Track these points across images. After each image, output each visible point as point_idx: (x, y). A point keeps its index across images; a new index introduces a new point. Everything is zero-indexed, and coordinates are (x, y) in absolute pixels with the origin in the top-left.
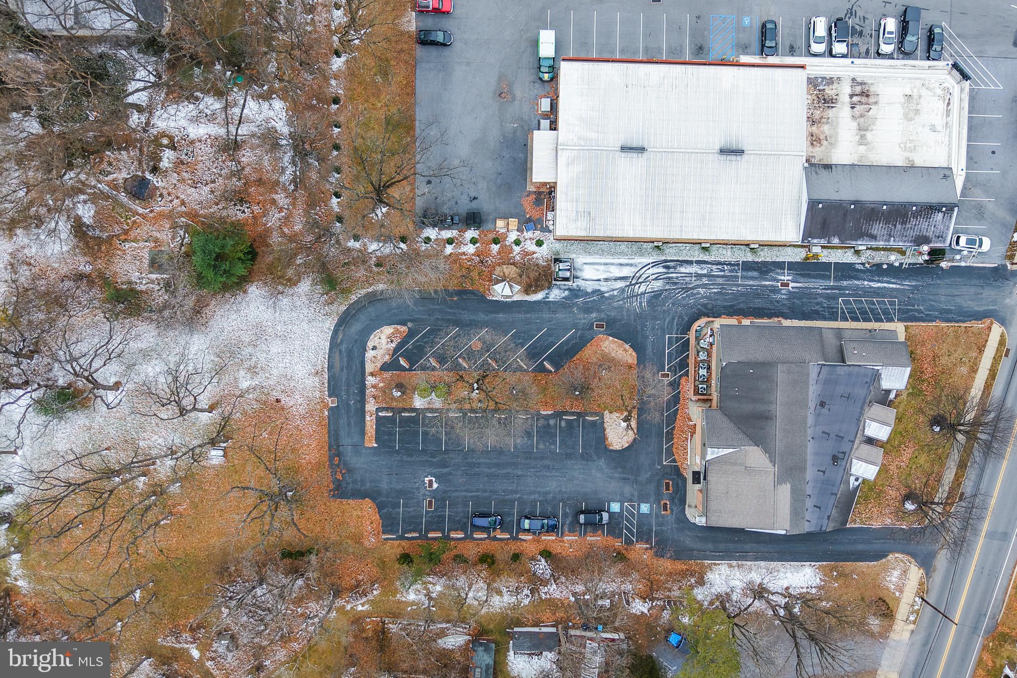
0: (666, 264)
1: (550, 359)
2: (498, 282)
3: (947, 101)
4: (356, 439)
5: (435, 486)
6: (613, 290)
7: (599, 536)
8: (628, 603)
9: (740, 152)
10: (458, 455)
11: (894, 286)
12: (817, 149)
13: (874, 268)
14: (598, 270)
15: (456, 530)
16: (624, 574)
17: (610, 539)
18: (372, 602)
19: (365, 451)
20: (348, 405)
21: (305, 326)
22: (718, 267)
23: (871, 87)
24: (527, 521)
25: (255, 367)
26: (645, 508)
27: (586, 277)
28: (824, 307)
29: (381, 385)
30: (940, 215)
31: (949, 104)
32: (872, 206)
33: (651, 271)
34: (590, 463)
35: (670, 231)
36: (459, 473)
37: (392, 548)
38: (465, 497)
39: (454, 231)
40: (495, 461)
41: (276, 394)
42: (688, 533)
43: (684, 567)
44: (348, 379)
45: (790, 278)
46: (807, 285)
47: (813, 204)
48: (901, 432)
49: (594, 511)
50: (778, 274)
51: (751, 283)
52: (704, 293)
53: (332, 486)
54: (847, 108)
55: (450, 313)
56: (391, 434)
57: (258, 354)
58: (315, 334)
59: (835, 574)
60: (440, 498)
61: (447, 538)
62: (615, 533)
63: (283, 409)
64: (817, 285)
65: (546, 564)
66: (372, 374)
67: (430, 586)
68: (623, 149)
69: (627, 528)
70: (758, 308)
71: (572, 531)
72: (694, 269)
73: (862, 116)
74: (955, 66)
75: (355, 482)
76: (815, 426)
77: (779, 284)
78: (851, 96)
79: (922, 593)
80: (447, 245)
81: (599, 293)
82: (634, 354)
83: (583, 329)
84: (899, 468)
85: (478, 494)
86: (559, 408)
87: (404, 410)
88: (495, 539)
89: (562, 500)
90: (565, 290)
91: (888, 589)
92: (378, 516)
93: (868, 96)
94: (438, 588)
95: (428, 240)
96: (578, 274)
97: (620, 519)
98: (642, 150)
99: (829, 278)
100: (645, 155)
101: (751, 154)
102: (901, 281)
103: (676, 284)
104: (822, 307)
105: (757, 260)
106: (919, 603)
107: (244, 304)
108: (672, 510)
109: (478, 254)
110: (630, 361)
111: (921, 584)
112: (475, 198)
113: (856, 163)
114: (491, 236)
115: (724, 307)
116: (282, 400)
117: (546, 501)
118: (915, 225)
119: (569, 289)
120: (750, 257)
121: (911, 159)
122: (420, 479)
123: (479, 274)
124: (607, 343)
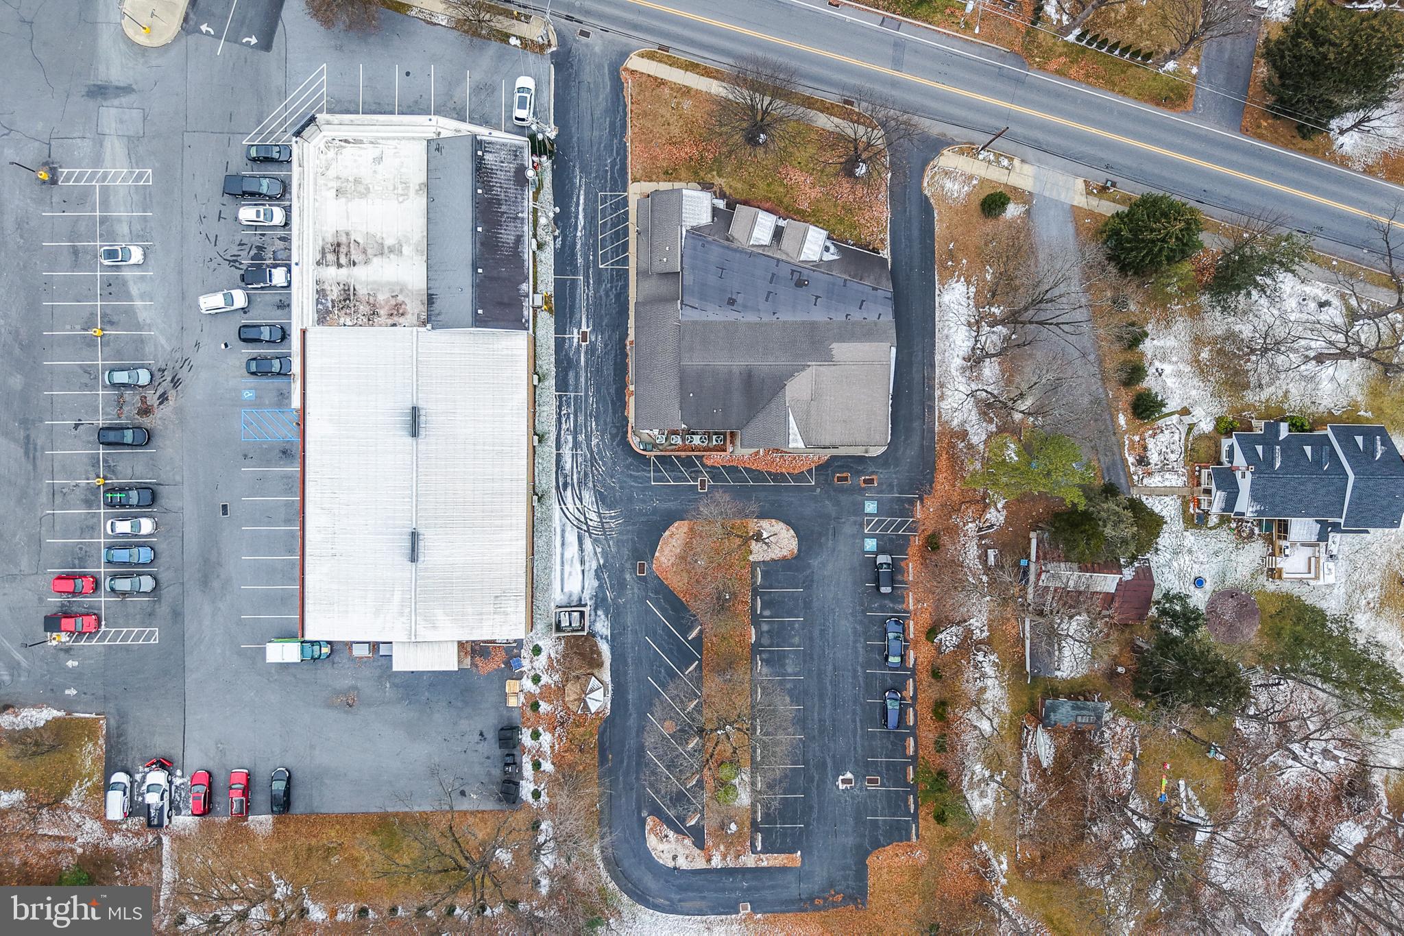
0: (562, 487)
1: (685, 632)
2: (586, 707)
3: (343, 144)
4: (790, 877)
5: (849, 775)
6: (596, 553)
7: (908, 566)
8: (992, 526)
9: (414, 411)
10: (809, 746)
11: (582, 198)
12: (408, 308)
13: (560, 224)
14: (570, 574)
15: (904, 748)
16: (954, 532)
17: (911, 551)
18: (997, 850)
19: (806, 866)
20: (748, 888)
22: (563, 421)
23: (327, 240)
24: (891, 659)
26: (871, 507)
27: (580, 588)
28: (612, 287)
29: (722, 848)
30: (488, 156)
31: (346, 141)
32: (478, 245)
33: (571, 506)
34: (816, 578)
35: (518, 494)
36: (832, 745)
37: (928, 829)
38: (862, 737)
39: (524, 761)
40: (816, 699)
42: (900, 452)
43: (945, 456)
44: (715, 890)
45: (575, 331)
46: (584, 310)
47: (478, 322)
48: (768, 185)
49: (876, 575)
50: (570, 346)
51: (583, 380)
52: (597, 438)
53: (851, 906)
54: (356, 271)
55: (628, 763)
56: (784, 833)
59: (950, 263)
60: (865, 769)
61: (915, 758)
62: (903, 545)
64: (584, 293)
65: (945, 633)
66: (708, 860)
67: (975, 780)
68: (413, 558)
69: (897, 529)
70: (615, 369)
71: (902, 599)
72: (567, 452)
73: (365, 252)
74: (298, 134)
75: (845, 878)
76: (759, 310)
77: (584, 344)
78: (339, 266)
79: (971, 150)
80: (542, 769)
81: (599, 571)
82: (676, 524)
83: (646, 590)
84: (813, 186)
85: (858, 720)
86: (747, 619)
87: (754, 816)
88: (914, 698)
89: (864, 612)
90: (596, 614)
91: (968, 195)
92: (888, 848)
93: (339, 245)
94: (978, 768)
95: (536, 795)
96: (575, 598)
97: (885, 538)
98: (414, 536)
99: (574, 282)
100: (421, 531)
101: (417, 396)
102: (576, 188)
103: (586, 474)
104: (611, 290)
105: (553, 374)
106: (986, 154)
108: (872, 473)
109: (552, 729)
110: (686, 530)
111: (962, 152)
112: (481, 734)
113: (425, 258)
114: (529, 712)
115: (614, 413)
117: (865, 633)
118: (501, 187)
119: (596, 610)
120: (551, 382)
121: (417, 187)
122: (840, 796)
123: (578, 726)
124: (662, 559)
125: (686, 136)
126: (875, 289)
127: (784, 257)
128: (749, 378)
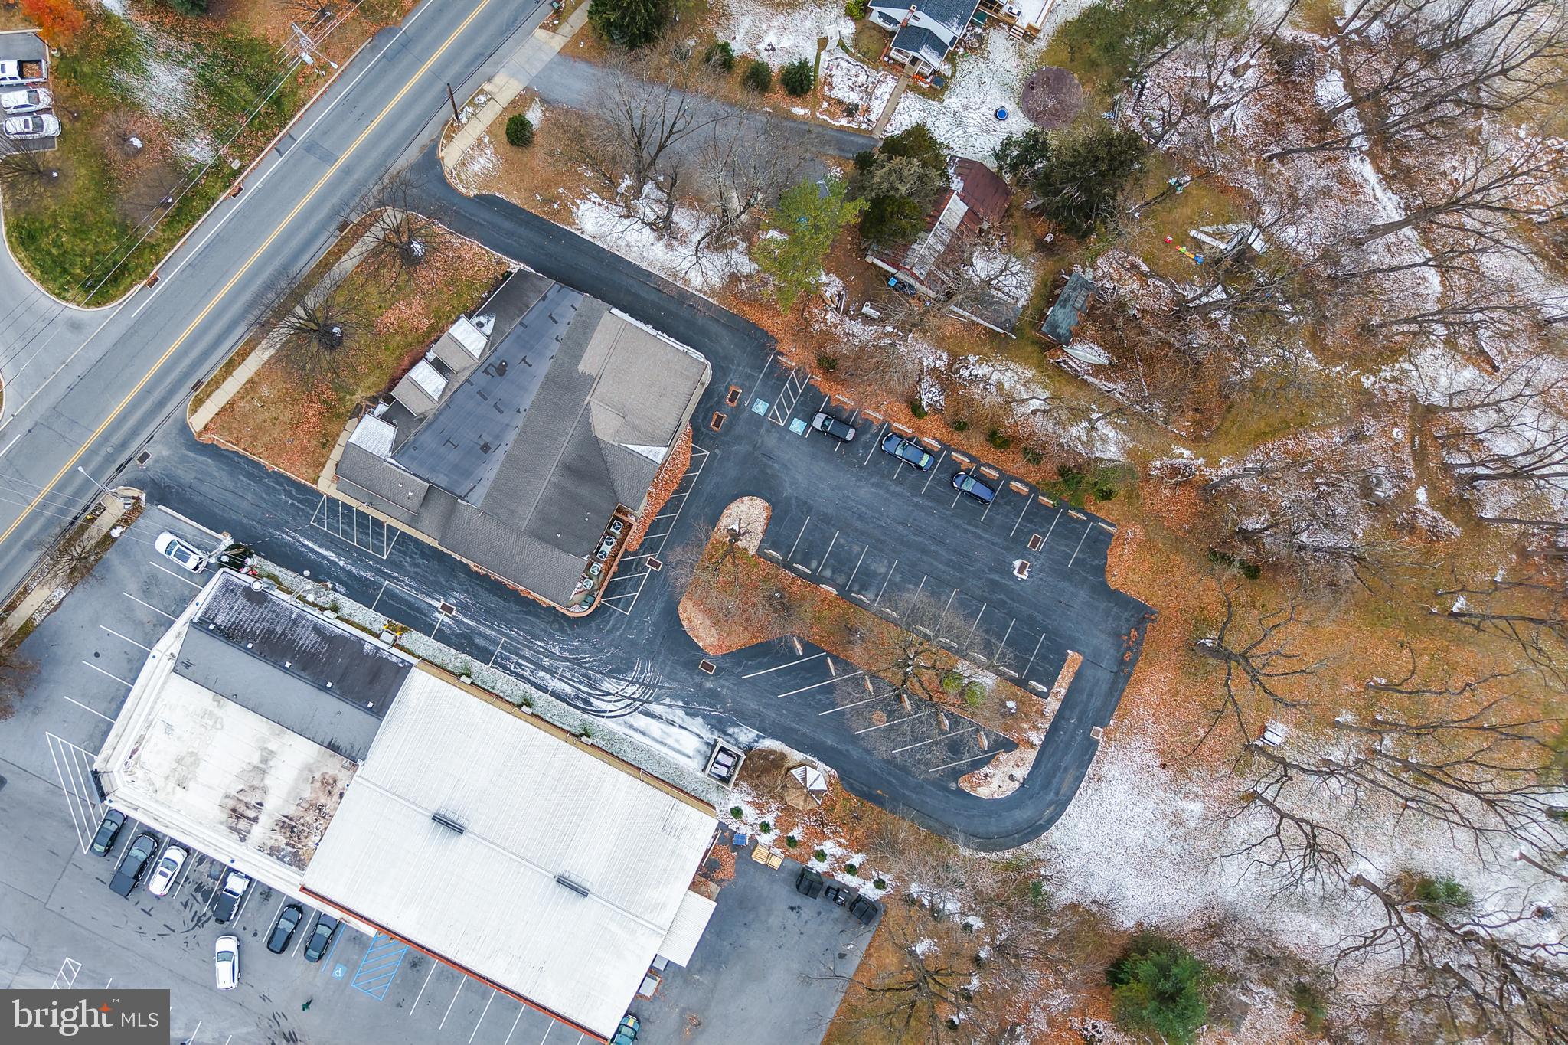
0: (586, 707)
1: (792, 655)
2: (818, 793)
3: (135, 756)
4: (1090, 672)
5: (1017, 563)
6: (669, 705)
7: (838, 400)
8: (840, 294)
9: (438, 819)
10: (969, 589)
11: (307, 542)
12: (331, 772)
13: (322, 577)
14: (677, 741)
15: (1017, 494)
16: (827, 336)
17: (824, 389)
18: (1167, 452)
19: (1086, 650)
20: (1080, 720)
21: (1086, 847)
22: (522, 671)
23: (224, 820)
24: (922, 464)
25: (1172, 823)
26: (760, 407)
27: (696, 739)
28: (411, 557)
29: (1025, 726)
30: (219, 621)
31: (134, 752)
32: (303, 674)
33: (610, 707)
34: (804, 498)
35: (571, 756)
36: (979, 565)
37: (1110, 511)
38: (986, 531)
39: (841, 879)
40: (925, 558)
41: (1162, 776)
42: (721, 350)
43: (746, 308)
44: (1065, 754)
45: (437, 615)
46: (420, 596)
47: (379, 712)
48: (386, 349)
49: (831, 437)
50: (450, 627)
51: (489, 632)
52: (554, 647)
53: (1149, 626)
54: (269, 806)
55: (894, 778)
56: (1043, 657)
57: (1161, 838)
58: (1079, 831)
59: (556, 206)
60: (1019, 545)
61: (1034, 489)
62: (814, 394)
63: (1162, 753)
64: (404, 588)
65: (923, 396)
66: (1032, 745)
67: (1085, 438)
68: (584, 893)
69: (795, 392)
70: (495, 594)
71: (868, 423)
72: (554, 683)
73: (254, 788)
74: (103, 796)
75: (1118, 618)
76: (508, 425)
77: (454, 613)
78: (255, 820)
79: (453, 127)
80: (858, 866)
81: (689, 711)
82: (680, 611)
83: (731, 673)
84: (409, 304)
85: (966, 527)
86: (811, 587)
87: (1011, 679)
88: (973, 459)
89: (861, 467)
90: (731, 736)
91: (496, 153)
92: (1109, 559)
93: (234, 810)
94: (1075, 431)
95: (880, 884)
96: (704, 748)
97: (799, 408)
98: (561, 881)
99: (387, 592)
100: (559, 872)
101: (424, 808)
102: (294, 544)
103: (585, 676)
104: (414, 558)
105: (469, 658)
106: (463, 114)
107: (1149, 910)
108: (727, 389)
109: (823, 836)
110: (691, 605)
111: (450, 138)
112: (792, 909)
113: (289, 731)
114: (795, 851)
115: (537, 616)
116: (1158, 764)
117: (883, 476)
118: (256, 622)
119: (725, 734)
120: (476, 665)
121: (216, 704)
122: (1033, 583)
123: (833, 809)
124: (708, 641)
125: (296, 407)
126: (544, 298)
127: (467, 373)
128: (570, 470)
